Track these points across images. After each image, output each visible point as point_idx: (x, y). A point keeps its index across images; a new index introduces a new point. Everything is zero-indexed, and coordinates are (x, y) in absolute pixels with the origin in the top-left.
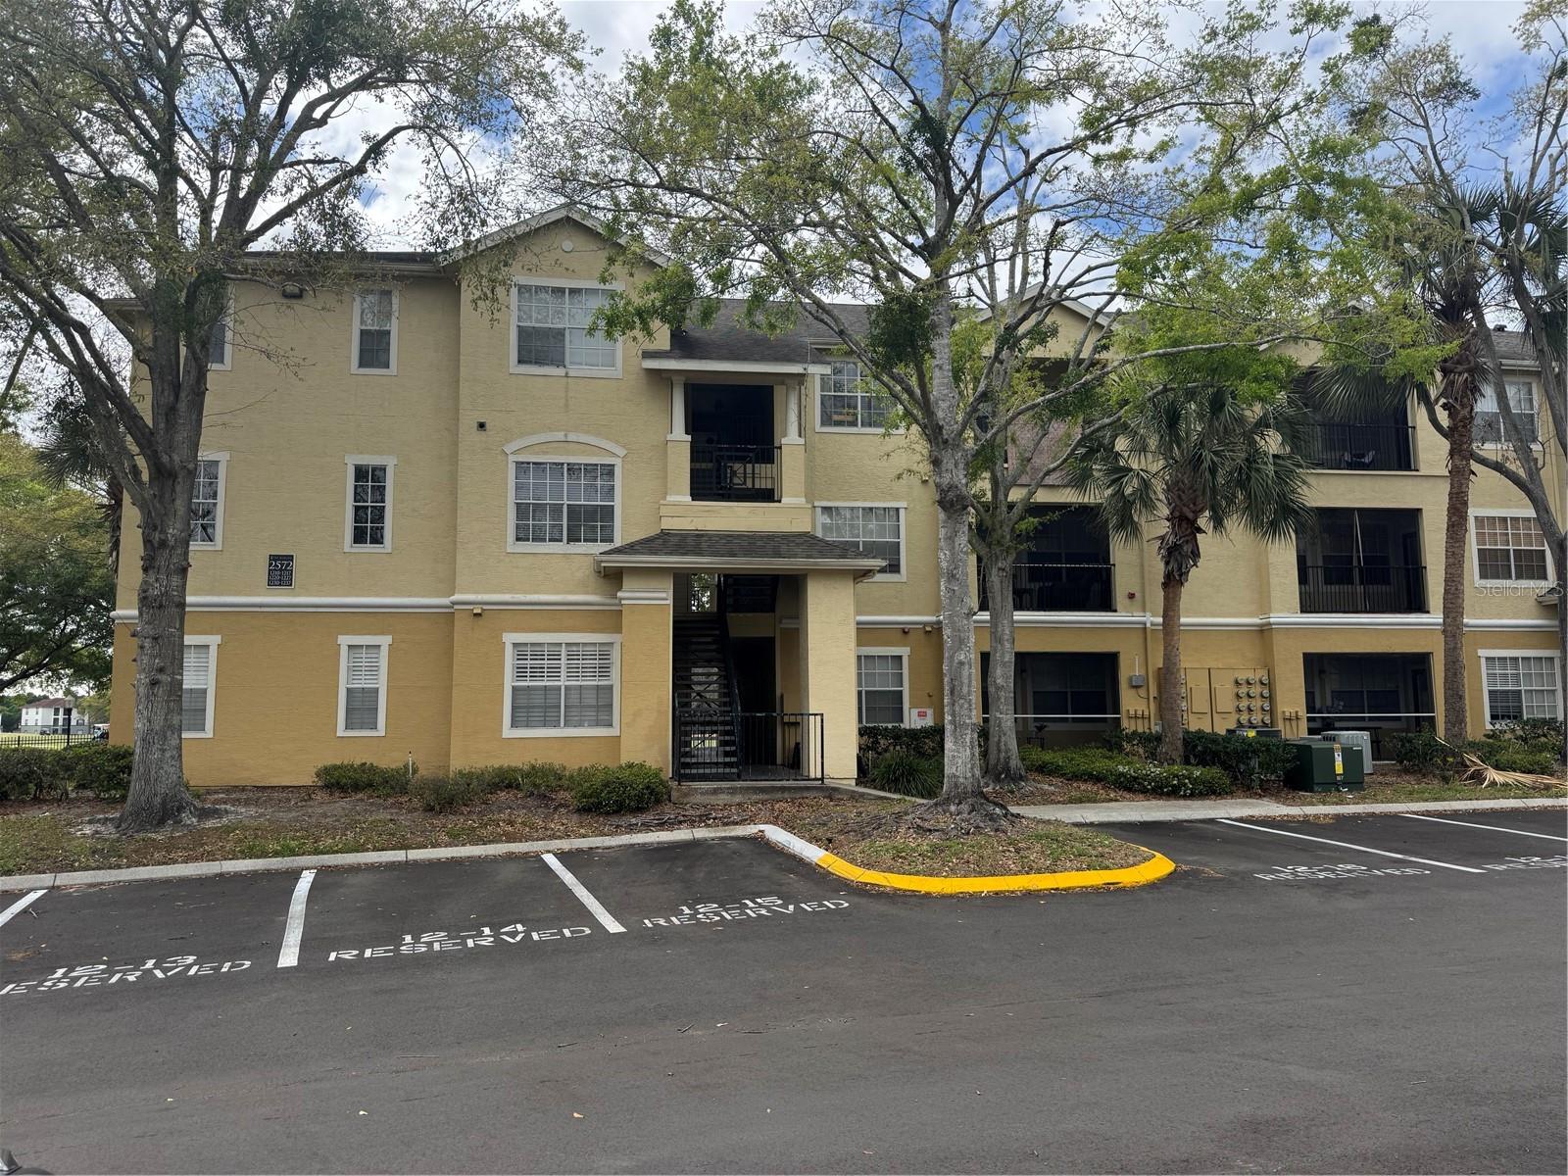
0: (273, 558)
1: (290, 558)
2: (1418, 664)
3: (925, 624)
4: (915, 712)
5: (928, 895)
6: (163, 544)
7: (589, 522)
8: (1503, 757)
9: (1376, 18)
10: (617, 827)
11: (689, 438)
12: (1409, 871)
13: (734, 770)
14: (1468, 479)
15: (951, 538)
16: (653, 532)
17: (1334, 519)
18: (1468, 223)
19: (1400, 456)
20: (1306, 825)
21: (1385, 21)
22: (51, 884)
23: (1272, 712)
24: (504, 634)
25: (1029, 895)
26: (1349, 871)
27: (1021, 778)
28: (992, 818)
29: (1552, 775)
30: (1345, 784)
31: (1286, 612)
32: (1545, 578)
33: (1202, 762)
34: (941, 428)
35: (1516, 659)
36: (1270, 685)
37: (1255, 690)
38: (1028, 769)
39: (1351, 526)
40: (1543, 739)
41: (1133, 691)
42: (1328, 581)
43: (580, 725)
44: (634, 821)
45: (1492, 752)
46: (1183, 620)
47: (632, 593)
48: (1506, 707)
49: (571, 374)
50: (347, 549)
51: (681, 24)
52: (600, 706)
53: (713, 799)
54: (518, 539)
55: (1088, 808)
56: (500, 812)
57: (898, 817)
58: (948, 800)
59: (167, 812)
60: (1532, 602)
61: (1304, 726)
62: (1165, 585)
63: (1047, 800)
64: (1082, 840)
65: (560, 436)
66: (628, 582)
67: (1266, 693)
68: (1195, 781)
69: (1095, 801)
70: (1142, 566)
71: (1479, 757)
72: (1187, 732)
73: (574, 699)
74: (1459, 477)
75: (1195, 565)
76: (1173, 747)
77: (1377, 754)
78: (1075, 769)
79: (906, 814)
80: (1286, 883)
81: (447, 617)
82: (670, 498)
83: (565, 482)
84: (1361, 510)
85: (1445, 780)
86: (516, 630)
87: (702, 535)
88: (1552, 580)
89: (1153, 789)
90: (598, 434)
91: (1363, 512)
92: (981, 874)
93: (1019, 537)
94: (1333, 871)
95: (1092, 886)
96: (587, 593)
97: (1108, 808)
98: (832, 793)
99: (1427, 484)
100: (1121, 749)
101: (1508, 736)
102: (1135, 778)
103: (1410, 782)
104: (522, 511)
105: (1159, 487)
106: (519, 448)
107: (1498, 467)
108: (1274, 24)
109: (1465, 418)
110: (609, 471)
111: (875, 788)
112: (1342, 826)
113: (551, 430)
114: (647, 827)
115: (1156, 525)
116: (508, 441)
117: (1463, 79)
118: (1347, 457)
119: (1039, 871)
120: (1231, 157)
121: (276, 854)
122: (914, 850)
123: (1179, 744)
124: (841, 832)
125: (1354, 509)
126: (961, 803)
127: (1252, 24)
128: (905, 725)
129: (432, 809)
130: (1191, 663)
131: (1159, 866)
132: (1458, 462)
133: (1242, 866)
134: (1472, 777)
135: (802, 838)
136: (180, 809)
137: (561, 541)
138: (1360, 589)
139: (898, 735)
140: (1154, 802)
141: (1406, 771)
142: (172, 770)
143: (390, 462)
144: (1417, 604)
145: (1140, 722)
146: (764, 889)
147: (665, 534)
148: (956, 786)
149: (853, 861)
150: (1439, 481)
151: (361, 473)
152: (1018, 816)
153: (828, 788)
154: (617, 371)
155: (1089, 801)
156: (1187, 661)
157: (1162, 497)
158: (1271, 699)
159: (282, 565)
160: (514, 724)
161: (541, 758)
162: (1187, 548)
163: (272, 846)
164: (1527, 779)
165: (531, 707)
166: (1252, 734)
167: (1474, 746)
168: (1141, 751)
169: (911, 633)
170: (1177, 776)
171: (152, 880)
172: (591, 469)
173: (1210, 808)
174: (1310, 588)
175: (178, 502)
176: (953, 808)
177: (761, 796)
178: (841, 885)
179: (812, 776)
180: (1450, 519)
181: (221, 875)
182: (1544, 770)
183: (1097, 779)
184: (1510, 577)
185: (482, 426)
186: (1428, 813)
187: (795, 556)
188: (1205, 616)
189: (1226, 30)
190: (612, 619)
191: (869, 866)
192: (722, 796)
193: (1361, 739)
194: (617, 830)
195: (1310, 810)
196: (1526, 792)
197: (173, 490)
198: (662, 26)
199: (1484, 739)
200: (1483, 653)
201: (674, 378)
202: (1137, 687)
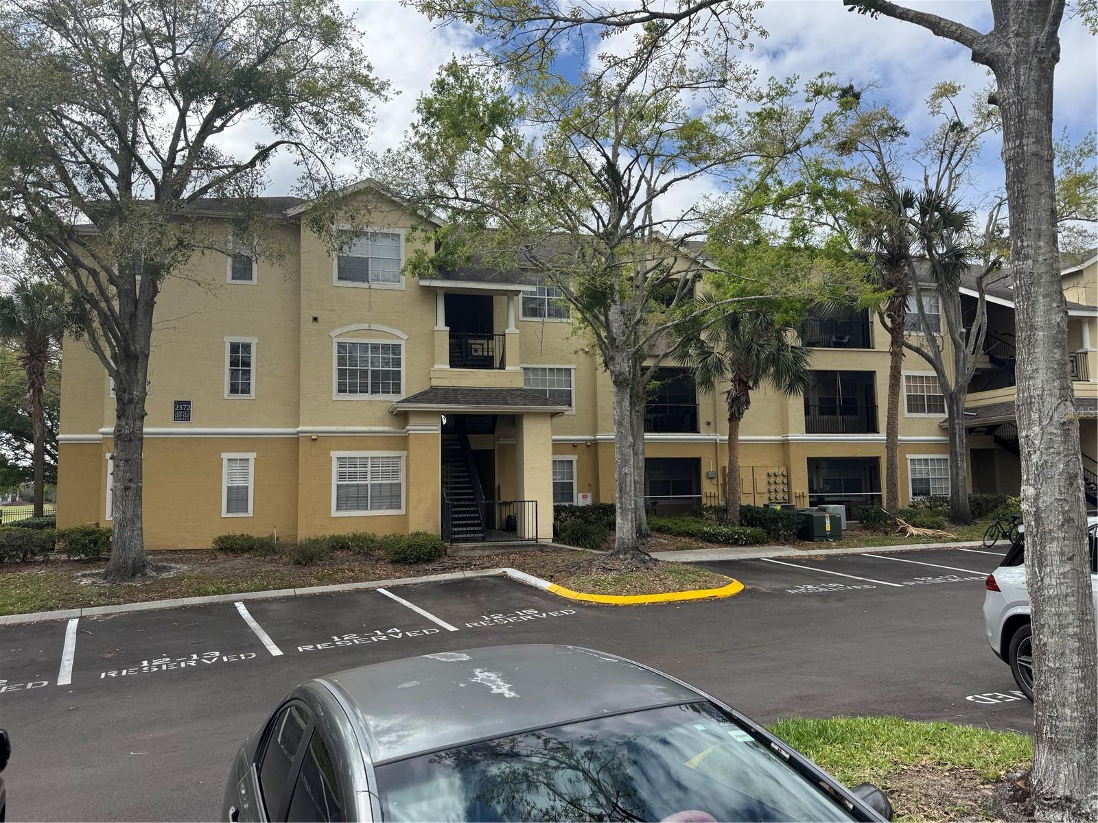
0: (177, 403)
1: (189, 403)
2: (873, 463)
3: (587, 441)
4: (580, 495)
5: (616, 605)
6: (131, 401)
7: (386, 381)
8: (918, 519)
9: (851, 87)
10: (418, 571)
11: (448, 329)
12: (865, 587)
13: (480, 535)
14: (901, 359)
15: (620, 403)
16: (427, 388)
17: (825, 377)
18: (902, 207)
19: (864, 340)
20: (811, 561)
21: (856, 89)
22: (80, 615)
23: (789, 492)
24: (332, 452)
25: (670, 603)
26: (835, 587)
27: (648, 536)
28: (644, 562)
29: (943, 529)
30: (831, 536)
31: (798, 434)
32: (944, 412)
33: (750, 524)
34: (615, 339)
35: (927, 460)
36: (788, 477)
37: (779, 480)
38: (652, 530)
39: (835, 380)
40: (940, 508)
41: (709, 481)
42: (821, 414)
43: (380, 508)
44: (427, 568)
45: (912, 516)
46: (740, 438)
47: (415, 427)
48: (921, 488)
49: (372, 287)
50: (226, 397)
51: (451, 80)
52: (392, 496)
53: (472, 553)
54: (339, 391)
55: (688, 553)
56: (342, 564)
57: (590, 562)
58: (618, 552)
59: (137, 569)
60: (936, 426)
61: (807, 500)
62: (730, 420)
63: (664, 549)
64: (693, 573)
65: (366, 326)
66: (412, 420)
67: (785, 481)
68: (747, 536)
69: (691, 549)
70: (715, 405)
71: (904, 520)
72: (741, 506)
73: (376, 493)
74: (897, 356)
75: (747, 408)
76: (734, 515)
77: (849, 517)
78: (679, 529)
79: (594, 560)
80: (803, 595)
81: (295, 440)
82: (436, 366)
83: (370, 355)
84: (840, 372)
85: (886, 533)
86: (339, 449)
87: (457, 390)
88: (946, 415)
89: (724, 541)
90: (390, 325)
91: (843, 373)
92: (644, 593)
93: (649, 393)
94: (827, 587)
95: (702, 598)
96: (384, 426)
97: (700, 553)
98: (542, 548)
99: (879, 357)
100: (702, 515)
101: (921, 506)
102: (714, 535)
103: (867, 535)
104: (342, 373)
105: (727, 361)
106: (340, 334)
107: (918, 350)
108: (797, 92)
109: (900, 323)
110: (396, 348)
111: (564, 544)
112: (830, 562)
113: (359, 322)
114: (435, 571)
115: (725, 384)
116: (332, 329)
117: (900, 125)
118: (834, 339)
119: (674, 591)
120: (772, 169)
121: (215, 593)
122: (603, 581)
123: (738, 513)
124: (556, 571)
125: (837, 371)
126: (625, 554)
127: (782, 92)
128: (575, 504)
129: (300, 563)
130: (744, 463)
131: (735, 587)
132: (896, 349)
133: (779, 586)
134: (900, 531)
135: (533, 575)
136: (144, 567)
137: (367, 392)
138: (840, 418)
139: (573, 510)
140: (725, 548)
141: (865, 528)
142: (138, 542)
143: (253, 341)
144: (873, 429)
145: (713, 499)
146: (524, 605)
147: (433, 389)
148: (623, 544)
149: (570, 588)
150: (885, 354)
151: (235, 348)
152: (656, 560)
153: (540, 545)
154: (402, 286)
155: (688, 549)
156: (741, 463)
157: (729, 368)
158: (788, 484)
159: (183, 407)
160: (339, 508)
161: (361, 530)
162: (743, 399)
163: (211, 588)
164: (929, 532)
165: (351, 497)
166: (779, 507)
167: (902, 513)
168: (714, 517)
169: (578, 447)
170: (737, 533)
171: (142, 611)
172: (386, 348)
173: (757, 552)
174: (811, 417)
175: (139, 374)
176: (621, 557)
177: (501, 551)
178: (566, 602)
179: (527, 537)
180: (891, 381)
181: (184, 606)
182: (940, 527)
183: (691, 535)
184: (924, 412)
185: (315, 319)
186: (876, 553)
187: (516, 404)
188: (750, 435)
189: (768, 95)
190: (403, 442)
191: (580, 591)
192: (477, 551)
193: (839, 510)
194: (418, 574)
195: (812, 552)
196: (929, 539)
197: (136, 367)
198: (439, 79)
199: (908, 508)
200: (909, 456)
201: (438, 291)
202: (711, 478)
